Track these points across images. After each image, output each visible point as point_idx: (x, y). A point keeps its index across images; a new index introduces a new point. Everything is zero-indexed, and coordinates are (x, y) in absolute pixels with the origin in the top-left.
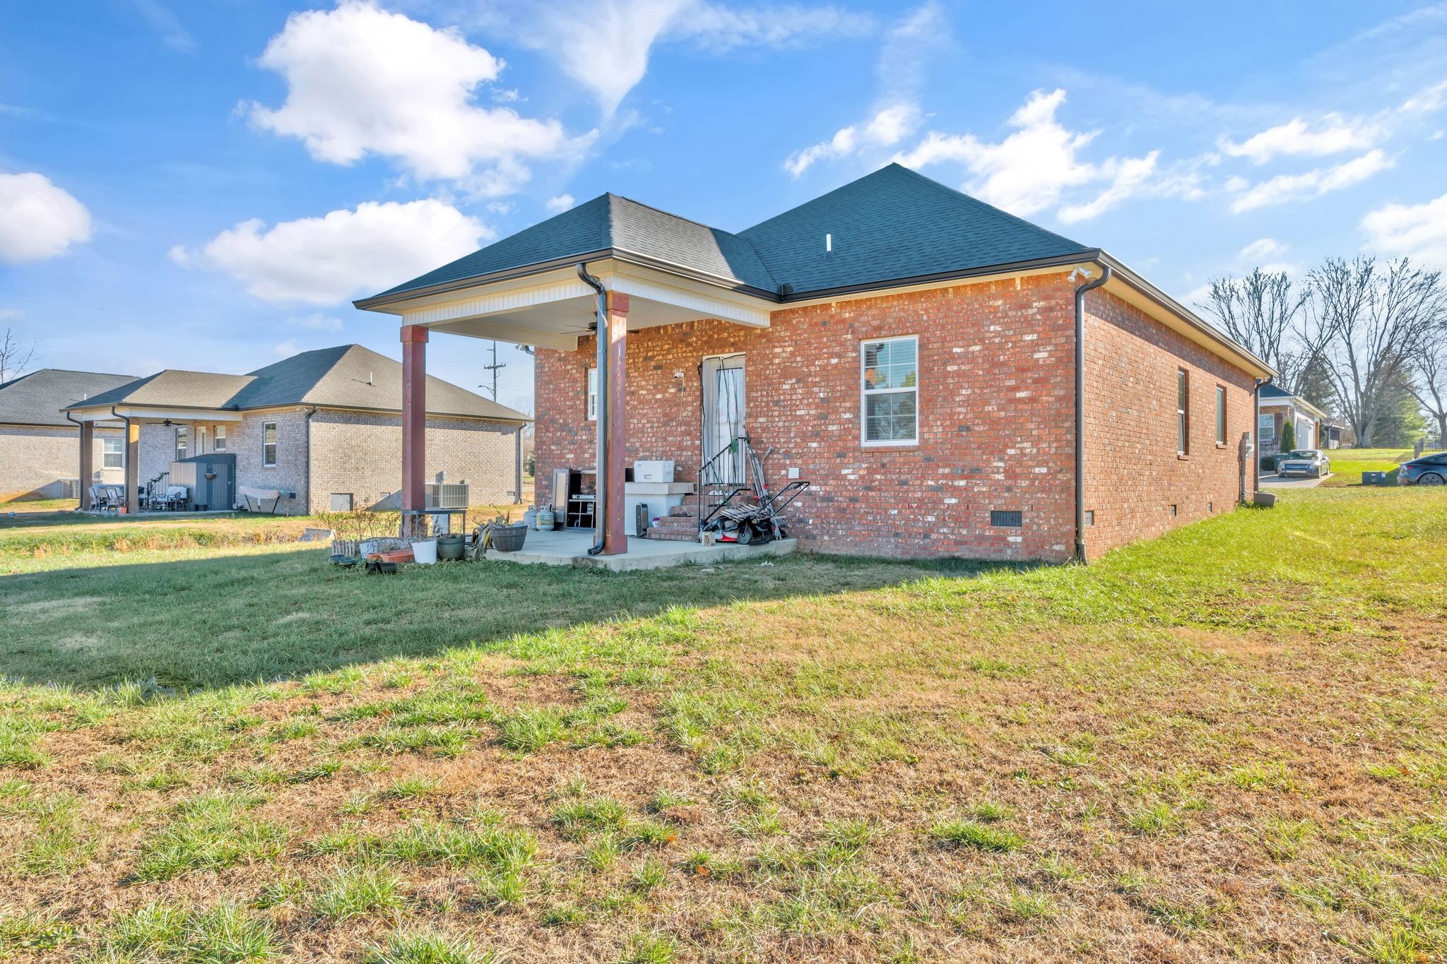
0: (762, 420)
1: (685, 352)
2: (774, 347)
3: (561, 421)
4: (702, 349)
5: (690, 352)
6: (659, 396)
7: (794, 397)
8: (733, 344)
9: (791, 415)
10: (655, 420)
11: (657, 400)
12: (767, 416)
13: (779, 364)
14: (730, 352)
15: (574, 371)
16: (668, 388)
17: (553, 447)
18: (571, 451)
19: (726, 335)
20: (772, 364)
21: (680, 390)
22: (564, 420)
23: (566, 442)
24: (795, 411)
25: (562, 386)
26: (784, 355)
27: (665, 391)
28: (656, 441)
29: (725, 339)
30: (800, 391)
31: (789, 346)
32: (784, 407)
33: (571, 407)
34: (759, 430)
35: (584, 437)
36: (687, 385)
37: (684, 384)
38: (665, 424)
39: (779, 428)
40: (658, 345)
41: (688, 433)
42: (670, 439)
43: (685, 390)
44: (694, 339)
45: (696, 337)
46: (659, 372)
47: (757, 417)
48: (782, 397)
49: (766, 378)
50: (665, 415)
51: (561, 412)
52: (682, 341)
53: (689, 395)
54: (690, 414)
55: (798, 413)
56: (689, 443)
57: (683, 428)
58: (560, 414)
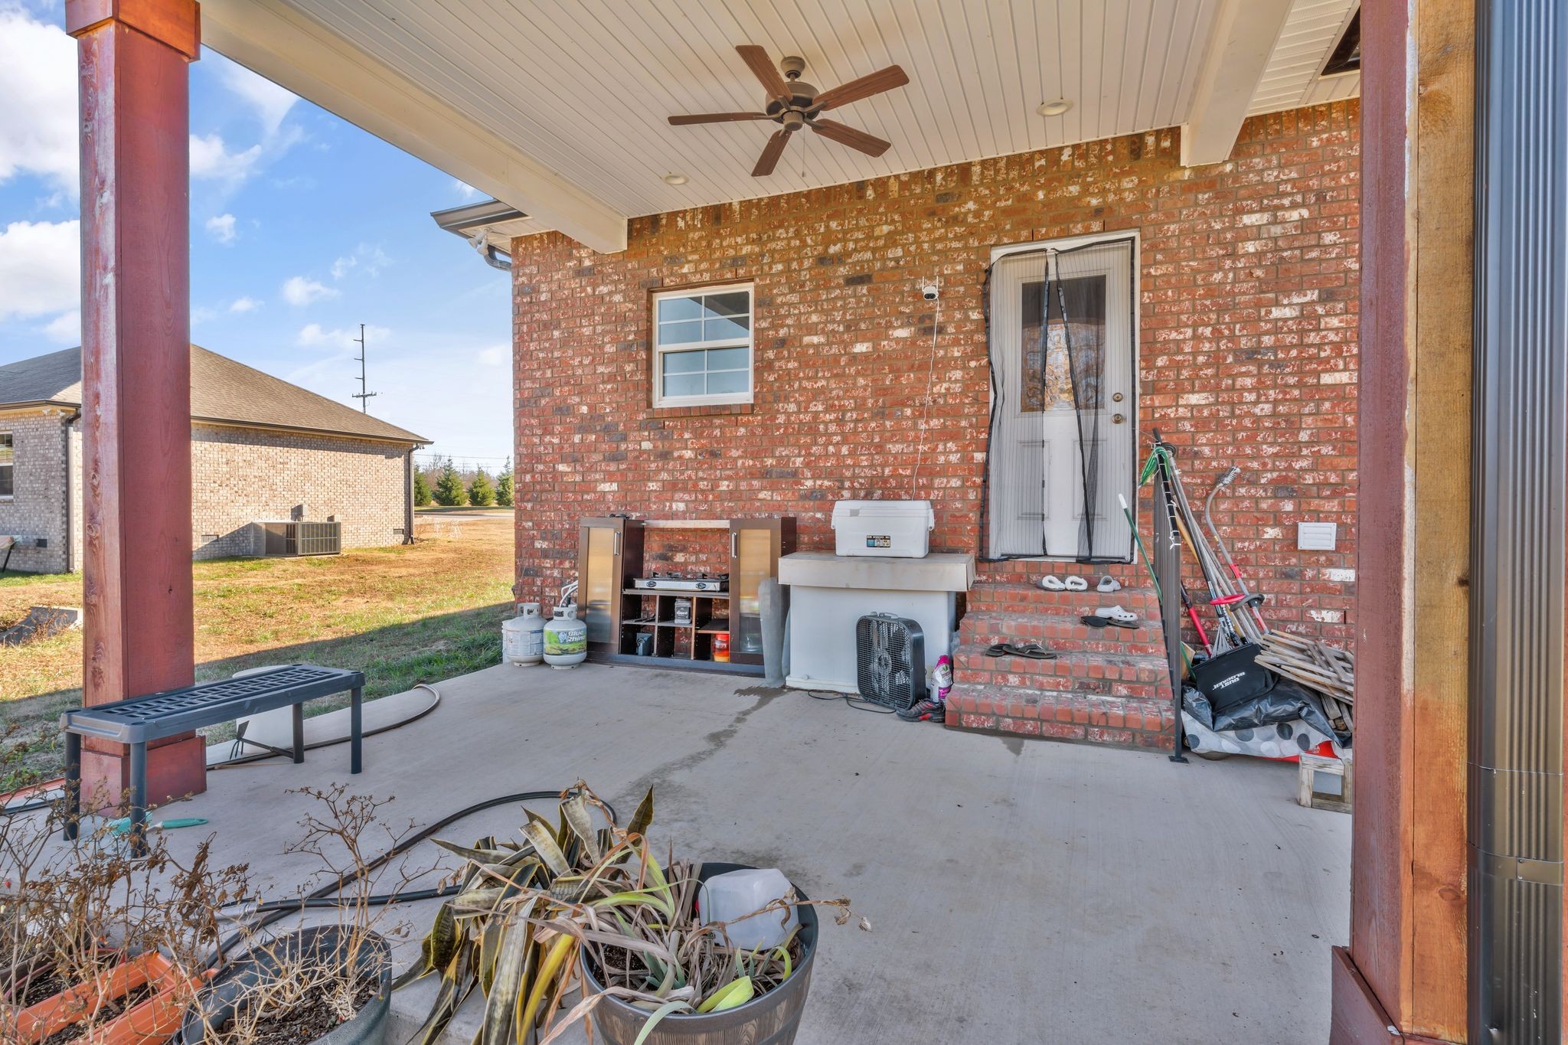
0: (1194, 399)
1: (940, 239)
2: (1240, 211)
3: (584, 409)
4: (995, 228)
5: (957, 238)
6: (861, 348)
7: (1313, 339)
8: (1098, 212)
9: (1300, 385)
10: (849, 403)
11: (854, 359)
12: (1216, 390)
13: (1259, 255)
14: (1087, 233)
15: (618, 298)
16: (889, 326)
17: (562, 467)
18: (609, 477)
19: (1074, 189)
20: (1233, 255)
21: (928, 331)
22: (591, 407)
23: (596, 457)
24: (1317, 374)
25: (587, 331)
26: (1277, 230)
27: (877, 334)
28: (852, 454)
29: (1072, 199)
30: (1335, 322)
31: (1294, 206)
32: (1276, 364)
33: (611, 378)
34: (1187, 426)
35: (646, 445)
36: (950, 320)
37: (939, 317)
38: (880, 414)
39: (1258, 419)
40: (858, 228)
41: (946, 435)
42: (895, 448)
43: (941, 330)
44: (971, 205)
45: (979, 200)
46: (864, 290)
47: (1179, 391)
48: (1268, 341)
49: (1211, 291)
50: (880, 391)
51: (582, 391)
52: (932, 213)
53: (956, 342)
54: (957, 388)
55: (1327, 379)
56: (954, 458)
57: (935, 423)
58: (580, 394)
